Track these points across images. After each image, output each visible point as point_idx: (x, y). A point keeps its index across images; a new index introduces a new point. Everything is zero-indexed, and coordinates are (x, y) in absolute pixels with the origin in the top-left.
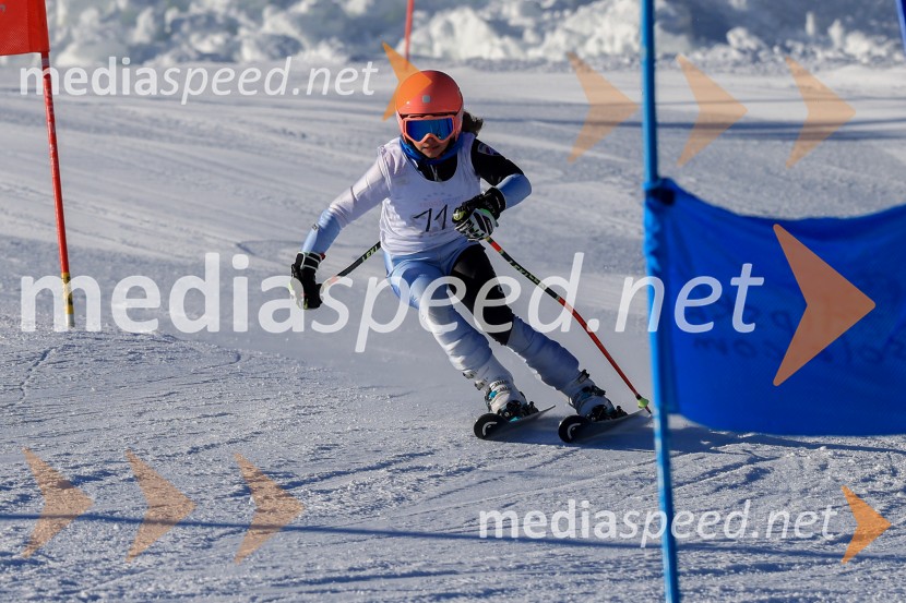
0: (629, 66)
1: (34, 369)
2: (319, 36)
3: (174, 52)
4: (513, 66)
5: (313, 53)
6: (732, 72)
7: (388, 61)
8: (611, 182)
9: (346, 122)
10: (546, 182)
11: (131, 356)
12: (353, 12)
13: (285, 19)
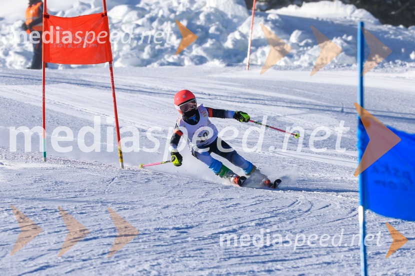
0: (334, 68)
1: (109, 185)
2: (215, 57)
3: (159, 62)
4: (289, 68)
5: (212, 63)
6: (374, 71)
7: (241, 66)
8: (328, 114)
9: (226, 90)
10: (303, 113)
11: (146, 180)
12: (227, 47)
13: (201, 49)
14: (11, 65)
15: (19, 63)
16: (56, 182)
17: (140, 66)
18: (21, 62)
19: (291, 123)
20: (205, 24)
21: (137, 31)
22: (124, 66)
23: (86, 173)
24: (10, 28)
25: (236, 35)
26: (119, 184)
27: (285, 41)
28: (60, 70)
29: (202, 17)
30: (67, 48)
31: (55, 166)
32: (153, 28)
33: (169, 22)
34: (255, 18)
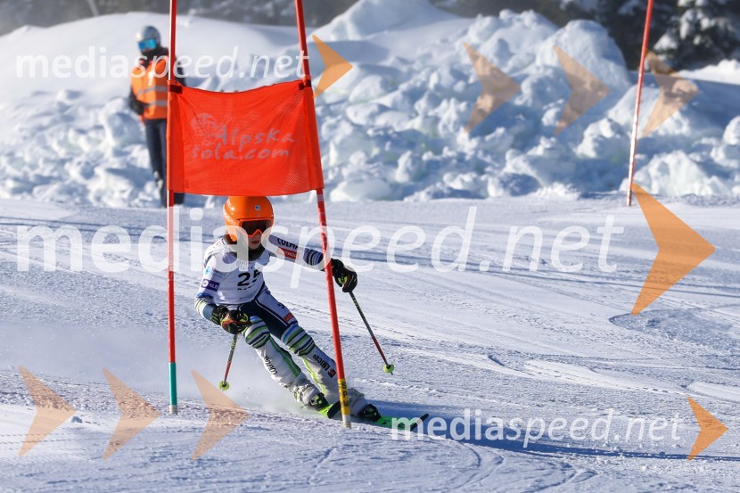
1: (319, 467)
2: (555, 177)
3: (428, 189)
4: (722, 202)
5: (549, 190)
7: (615, 197)
11: (401, 454)
12: (583, 155)
13: (524, 161)
14: (98, 199)
15: (117, 195)
16: (200, 461)
17: (389, 198)
18: (123, 192)
19: (726, 323)
20: (533, 104)
21: (381, 121)
22: (352, 200)
23: (269, 439)
24: (96, 116)
25: (604, 128)
26: (339, 462)
27: (713, 141)
28: (210, 209)
29: (526, 88)
30: (222, 158)
31: (198, 423)
32: (417, 114)
33: (453, 100)
34: (644, 90)
